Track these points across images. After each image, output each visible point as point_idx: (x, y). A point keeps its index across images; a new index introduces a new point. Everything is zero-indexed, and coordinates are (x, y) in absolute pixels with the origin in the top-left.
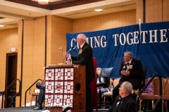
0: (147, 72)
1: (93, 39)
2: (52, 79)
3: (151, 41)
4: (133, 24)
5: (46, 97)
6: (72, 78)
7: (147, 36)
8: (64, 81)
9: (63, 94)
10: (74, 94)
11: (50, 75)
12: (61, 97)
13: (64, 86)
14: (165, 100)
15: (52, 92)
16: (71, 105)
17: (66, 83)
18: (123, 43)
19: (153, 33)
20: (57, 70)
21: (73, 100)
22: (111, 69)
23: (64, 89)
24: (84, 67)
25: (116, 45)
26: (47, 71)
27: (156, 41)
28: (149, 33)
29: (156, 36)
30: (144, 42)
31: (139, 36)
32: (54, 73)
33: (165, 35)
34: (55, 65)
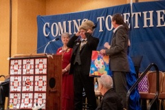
0: (141, 65)
1: (72, 23)
2: (19, 73)
3: (145, 26)
4: (124, 4)
5: (12, 96)
6: (45, 71)
7: (141, 19)
8: (34, 75)
9: (34, 92)
10: (48, 93)
11: (16, 68)
12: (30, 95)
13: (34, 82)
14: (163, 99)
15: (19, 90)
16: (43, 106)
17: (37, 78)
18: (110, 27)
19: (148, 15)
20: (25, 61)
21: (47, 100)
23: (34, 85)
25: (101, 30)
26: (13, 62)
27: (151, 25)
28: (142, 14)
29: (151, 19)
30: (137, 26)
31: (130, 18)
32: (22, 65)
33: (163, 18)
34: (22, 55)
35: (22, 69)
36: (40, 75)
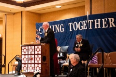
0: (93, 49)
2: (27, 53)
3: (96, 27)
4: (84, 15)
5: (23, 65)
6: (40, 53)
7: (93, 24)
8: (35, 54)
9: (34, 64)
10: (42, 64)
11: (25, 50)
13: (35, 58)
14: (106, 68)
15: (27, 62)
16: (40, 71)
17: (36, 56)
18: (76, 29)
19: (97, 22)
20: (29, 47)
21: (41, 68)
22: (67, 47)
23: (34, 60)
24: (48, 45)
25: (71, 30)
26: (23, 48)
27: (99, 27)
28: (94, 21)
29: (99, 23)
30: (91, 28)
31: (87, 23)
32: (28, 49)
33: (106, 23)
34: (28, 44)
35: (28, 51)
36: (38, 54)
